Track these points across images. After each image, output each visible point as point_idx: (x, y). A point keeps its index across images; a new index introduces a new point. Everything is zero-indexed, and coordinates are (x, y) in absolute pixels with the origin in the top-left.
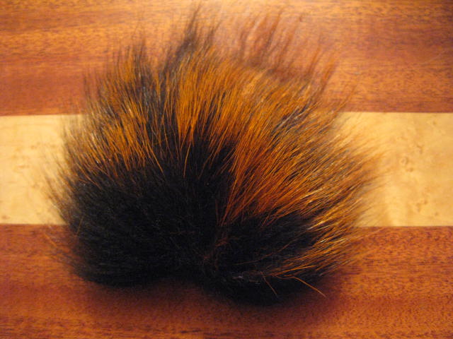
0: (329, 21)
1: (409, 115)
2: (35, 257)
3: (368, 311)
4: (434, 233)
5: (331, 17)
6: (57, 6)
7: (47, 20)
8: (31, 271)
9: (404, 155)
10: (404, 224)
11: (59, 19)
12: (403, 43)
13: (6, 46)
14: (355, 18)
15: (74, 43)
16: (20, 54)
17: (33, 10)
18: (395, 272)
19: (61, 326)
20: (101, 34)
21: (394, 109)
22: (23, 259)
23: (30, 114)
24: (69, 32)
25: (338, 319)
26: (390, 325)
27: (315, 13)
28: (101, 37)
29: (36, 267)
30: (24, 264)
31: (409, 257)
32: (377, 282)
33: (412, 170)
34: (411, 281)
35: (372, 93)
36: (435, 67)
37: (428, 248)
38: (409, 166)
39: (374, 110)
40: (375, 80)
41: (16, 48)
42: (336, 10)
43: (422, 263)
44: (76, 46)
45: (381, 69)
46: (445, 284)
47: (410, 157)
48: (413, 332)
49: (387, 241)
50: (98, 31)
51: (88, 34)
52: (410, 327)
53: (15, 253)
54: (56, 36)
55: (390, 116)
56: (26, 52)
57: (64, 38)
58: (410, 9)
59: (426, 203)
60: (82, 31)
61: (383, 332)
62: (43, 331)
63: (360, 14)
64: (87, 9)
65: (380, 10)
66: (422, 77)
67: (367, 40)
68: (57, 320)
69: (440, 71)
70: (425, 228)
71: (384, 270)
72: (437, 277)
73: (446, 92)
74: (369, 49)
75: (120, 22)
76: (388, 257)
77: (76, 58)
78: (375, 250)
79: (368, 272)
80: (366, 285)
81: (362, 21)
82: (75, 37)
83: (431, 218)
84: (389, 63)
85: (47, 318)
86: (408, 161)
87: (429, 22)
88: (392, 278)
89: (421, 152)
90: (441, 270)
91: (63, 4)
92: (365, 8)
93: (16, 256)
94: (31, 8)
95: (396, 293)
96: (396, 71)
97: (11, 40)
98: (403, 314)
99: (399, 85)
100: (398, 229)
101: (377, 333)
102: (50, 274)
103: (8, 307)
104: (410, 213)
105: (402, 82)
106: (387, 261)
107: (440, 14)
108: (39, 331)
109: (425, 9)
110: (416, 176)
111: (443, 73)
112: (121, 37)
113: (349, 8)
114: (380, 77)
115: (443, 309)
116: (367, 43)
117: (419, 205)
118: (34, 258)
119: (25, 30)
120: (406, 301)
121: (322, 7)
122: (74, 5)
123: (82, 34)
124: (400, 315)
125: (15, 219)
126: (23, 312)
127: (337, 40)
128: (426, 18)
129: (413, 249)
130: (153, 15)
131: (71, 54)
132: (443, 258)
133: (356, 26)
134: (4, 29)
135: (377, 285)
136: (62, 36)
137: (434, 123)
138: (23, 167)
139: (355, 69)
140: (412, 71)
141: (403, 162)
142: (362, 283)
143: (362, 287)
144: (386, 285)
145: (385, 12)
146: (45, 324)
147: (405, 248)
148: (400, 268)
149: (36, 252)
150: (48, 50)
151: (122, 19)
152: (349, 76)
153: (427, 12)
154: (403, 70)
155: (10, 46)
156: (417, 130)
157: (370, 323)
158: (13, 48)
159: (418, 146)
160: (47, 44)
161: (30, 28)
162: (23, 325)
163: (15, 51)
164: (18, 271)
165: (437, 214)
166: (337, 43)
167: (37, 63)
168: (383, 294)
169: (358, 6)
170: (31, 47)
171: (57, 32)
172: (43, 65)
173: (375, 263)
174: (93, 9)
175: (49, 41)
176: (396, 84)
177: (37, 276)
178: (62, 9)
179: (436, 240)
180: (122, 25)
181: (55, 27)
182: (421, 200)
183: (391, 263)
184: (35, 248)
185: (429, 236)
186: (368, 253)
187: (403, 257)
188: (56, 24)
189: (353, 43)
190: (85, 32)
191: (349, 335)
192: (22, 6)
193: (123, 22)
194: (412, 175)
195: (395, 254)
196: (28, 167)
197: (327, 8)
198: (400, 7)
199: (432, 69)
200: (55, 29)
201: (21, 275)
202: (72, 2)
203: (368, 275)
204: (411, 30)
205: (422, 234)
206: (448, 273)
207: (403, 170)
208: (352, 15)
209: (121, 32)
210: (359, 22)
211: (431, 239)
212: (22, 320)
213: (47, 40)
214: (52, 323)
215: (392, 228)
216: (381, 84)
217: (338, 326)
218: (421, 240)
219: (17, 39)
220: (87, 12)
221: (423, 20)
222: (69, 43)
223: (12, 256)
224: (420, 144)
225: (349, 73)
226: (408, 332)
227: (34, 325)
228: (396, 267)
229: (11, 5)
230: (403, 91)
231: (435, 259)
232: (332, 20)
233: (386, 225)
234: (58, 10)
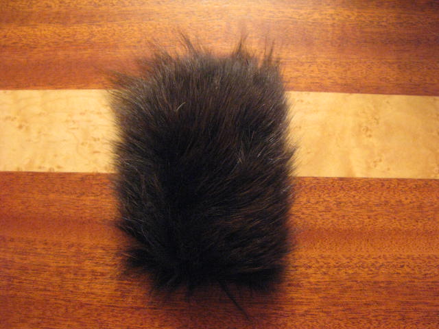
0: (310, 24)
1: (368, 96)
2: (83, 197)
3: (336, 240)
4: (386, 184)
5: (311, 21)
6: (100, 6)
7: (93, 16)
8: (80, 208)
9: (364, 125)
10: (364, 176)
11: (102, 16)
12: (365, 42)
13: (60, 36)
14: (330, 22)
15: (114, 34)
16: (70, 42)
17: (81, 8)
18: (357, 211)
19: (104, 250)
20: (135, 28)
21: (358, 91)
22: (73, 199)
23: (79, 88)
24: (110, 26)
25: (314, 245)
26: (353, 250)
27: (301, 17)
28: (135, 31)
29: (84, 205)
30: (74, 203)
31: (368, 200)
32: (344, 219)
33: (370, 136)
34: (369, 218)
35: (341, 78)
36: (389, 60)
37: (382, 194)
38: (369, 133)
39: (343, 91)
40: (344, 69)
41: (68, 37)
42: (316, 16)
43: (377, 205)
44: (115, 37)
45: (348, 61)
46: (393, 221)
47: (369, 127)
48: (369, 256)
49: (351, 188)
50: (133, 26)
51: (125, 28)
52: (368, 251)
53: (67, 194)
54: (100, 29)
55: (355, 96)
56: (75, 40)
57: (106, 31)
58: (371, 17)
59: (381, 161)
60: (119, 26)
61: (348, 256)
62: (90, 253)
63: (334, 19)
64: (124, 9)
65: (349, 16)
66: (379, 67)
67: (339, 39)
68: (100, 246)
69: (393, 63)
70: (380, 179)
71: (349, 209)
72: (388, 215)
73: (397, 80)
74: (340, 45)
75: (150, 20)
76: (352, 200)
77: (116, 46)
78: (343, 195)
79: (337, 210)
80: (335, 220)
81: (335, 25)
82: (115, 31)
83: (384, 172)
84: (354, 57)
85: (92, 244)
86: (367, 129)
87: (385, 26)
88: (354, 215)
89: (378, 123)
90: (391, 210)
91: (105, 4)
92: (338, 15)
93: (68, 197)
94: (79, 6)
95: (358, 227)
96: (360, 63)
97: (64, 31)
98: (363, 243)
99: (362, 73)
100: (360, 179)
101: (343, 255)
102: (95, 211)
103: (62, 235)
104: (369, 168)
105: (364, 71)
106: (351, 202)
107: (394, 21)
108: (86, 254)
109: (383, 17)
110: (373, 140)
111: (396, 66)
112: (151, 31)
113: (326, 14)
114: (347, 67)
115: (392, 238)
116: (339, 41)
117: (375, 162)
118: (81, 198)
119: (74, 23)
120: (365, 233)
121: (306, 13)
122: (114, 5)
123: (120, 28)
124: (361, 243)
125: (68, 169)
126: (73, 239)
127: (316, 39)
128: (383, 24)
129: (371, 194)
130: (176, 15)
131: (112, 43)
132: (393, 202)
133: (330, 29)
134: (57, 23)
135: (343, 220)
136: (104, 29)
137: (388, 102)
138: (74, 129)
139: (329, 60)
140: (372, 63)
141: (363, 130)
142: (333, 219)
143: (332, 222)
144: (350, 220)
145: (353, 18)
146: (90, 248)
147: (365, 193)
148: (361, 208)
149: (84, 194)
150: (93, 39)
151: (151, 18)
152: (324, 66)
153: (384, 19)
154: (365, 62)
155: (63, 36)
156: (375, 107)
157: (338, 249)
158: (65, 37)
159: (375, 119)
160: (92, 35)
161: (78, 22)
162: (73, 250)
163: (66, 40)
164: (69, 208)
165: (389, 169)
166: (317, 41)
167: (85, 49)
168: (348, 226)
169: (333, 13)
170: (79, 36)
171: (100, 26)
172: (89, 51)
173: (342, 204)
174: (129, 9)
175: (94, 33)
176: (360, 72)
177: (85, 212)
178: (104, 8)
179: (388, 188)
180: (152, 22)
181: (99, 22)
182: (377, 158)
183: (354, 204)
184: (84, 190)
185: (383, 185)
186: (338, 196)
187: (363, 200)
188: (99, 19)
189: (328, 41)
190: (122, 26)
191: (323, 257)
192: (71, 4)
193: (153, 20)
194: (371, 140)
195: (357, 198)
196: (78, 128)
197: (309, 14)
198: (364, 14)
199: (386, 62)
200: (98, 23)
201: (72, 211)
202: (112, 3)
203: (337, 213)
204: (372, 32)
205: (377, 183)
206: (396, 212)
207: (364, 136)
208: (328, 19)
209: (151, 27)
210: (333, 25)
211: (385, 188)
212: (73, 245)
213: (92, 32)
214: (96, 247)
215: (355, 179)
216: (349, 72)
217: (315, 250)
218: (376, 188)
219: (68, 30)
220: (124, 11)
221: (381, 25)
222: (110, 35)
223: (65, 196)
224: (377, 117)
225: (324, 63)
226: (366, 256)
227: (82, 249)
228: (358, 207)
229: (63, 4)
230: (365, 78)
231: (387, 202)
232: (313, 23)
233: (351, 176)
234: (100, 8)
